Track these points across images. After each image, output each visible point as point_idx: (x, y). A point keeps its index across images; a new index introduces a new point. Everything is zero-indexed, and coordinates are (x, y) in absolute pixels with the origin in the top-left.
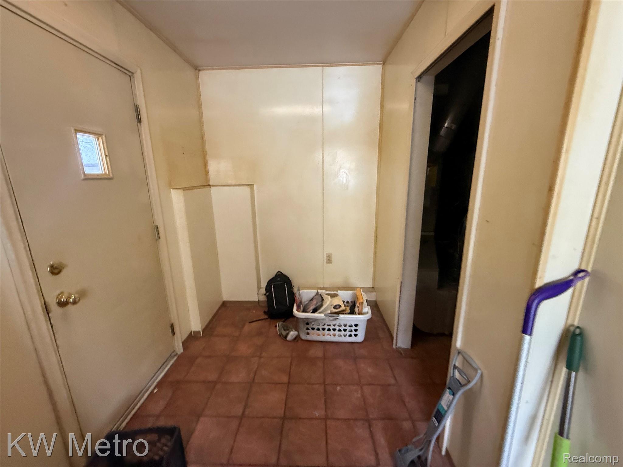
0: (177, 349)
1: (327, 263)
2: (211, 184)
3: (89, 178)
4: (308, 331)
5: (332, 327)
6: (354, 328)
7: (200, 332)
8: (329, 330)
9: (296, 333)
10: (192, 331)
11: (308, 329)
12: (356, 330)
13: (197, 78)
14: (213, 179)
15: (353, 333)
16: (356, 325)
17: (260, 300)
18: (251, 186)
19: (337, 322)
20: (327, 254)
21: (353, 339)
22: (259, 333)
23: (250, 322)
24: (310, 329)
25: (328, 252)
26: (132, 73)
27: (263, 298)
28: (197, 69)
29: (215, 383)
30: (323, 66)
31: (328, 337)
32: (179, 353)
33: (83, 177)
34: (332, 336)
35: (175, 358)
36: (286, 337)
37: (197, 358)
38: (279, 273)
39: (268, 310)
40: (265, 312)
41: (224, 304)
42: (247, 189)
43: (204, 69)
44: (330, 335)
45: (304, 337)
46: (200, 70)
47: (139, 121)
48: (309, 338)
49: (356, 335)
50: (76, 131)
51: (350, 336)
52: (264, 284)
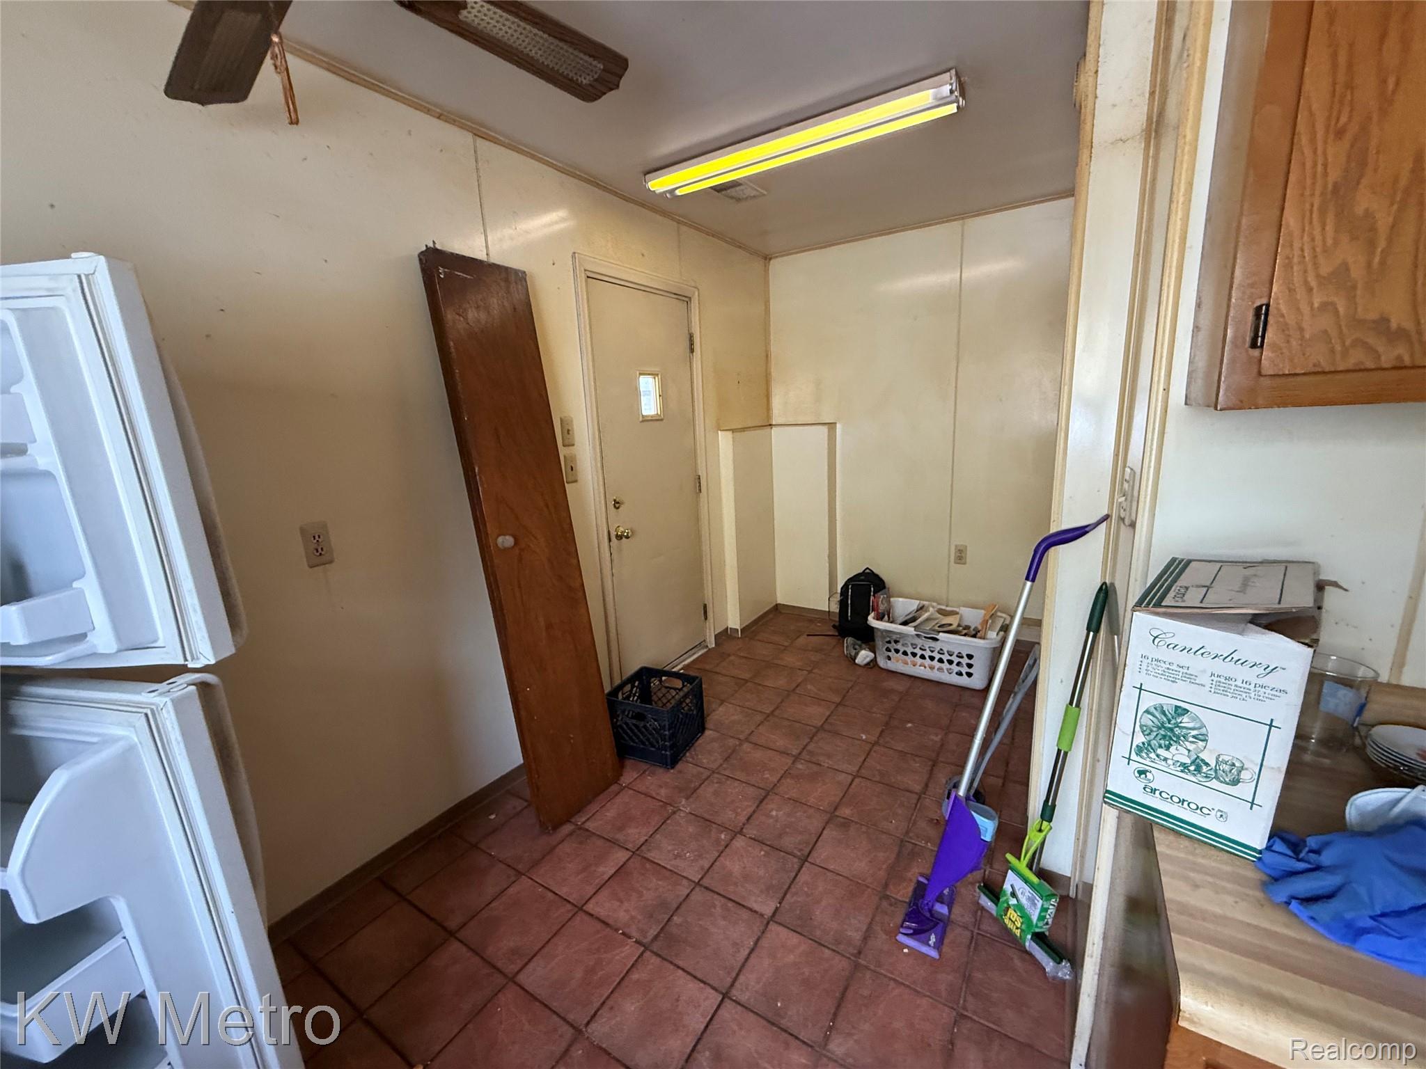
0: (708, 640)
1: (955, 563)
2: (774, 423)
3: (646, 420)
4: (890, 654)
5: (927, 654)
6: (965, 661)
7: (737, 630)
8: (923, 657)
9: (871, 655)
10: (727, 628)
11: (888, 650)
12: (970, 666)
13: (766, 271)
14: (777, 416)
15: (965, 670)
16: (970, 657)
17: (831, 610)
18: (831, 426)
19: (937, 646)
20: (956, 546)
21: (964, 681)
22: (817, 650)
23: (808, 635)
24: (893, 651)
25: (958, 543)
26: (690, 298)
27: (835, 608)
28: (767, 258)
29: (746, 681)
30: (963, 218)
31: (921, 669)
32: (710, 647)
33: (641, 419)
34: (928, 668)
35: (705, 650)
36: (854, 659)
37: (729, 655)
38: (868, 571)
39: (840, 625)
40: (834, 626)
41: (777, 609)
42: (825, 429)
43: (777, 257)
44: (925, 667)
45: (882, 663)
46: (770, 259)
47: (692, 351)
48: (891, 665)
49: (969, 675)
50: (640, 374)
51: (960, 674)
52: (840, 584)
